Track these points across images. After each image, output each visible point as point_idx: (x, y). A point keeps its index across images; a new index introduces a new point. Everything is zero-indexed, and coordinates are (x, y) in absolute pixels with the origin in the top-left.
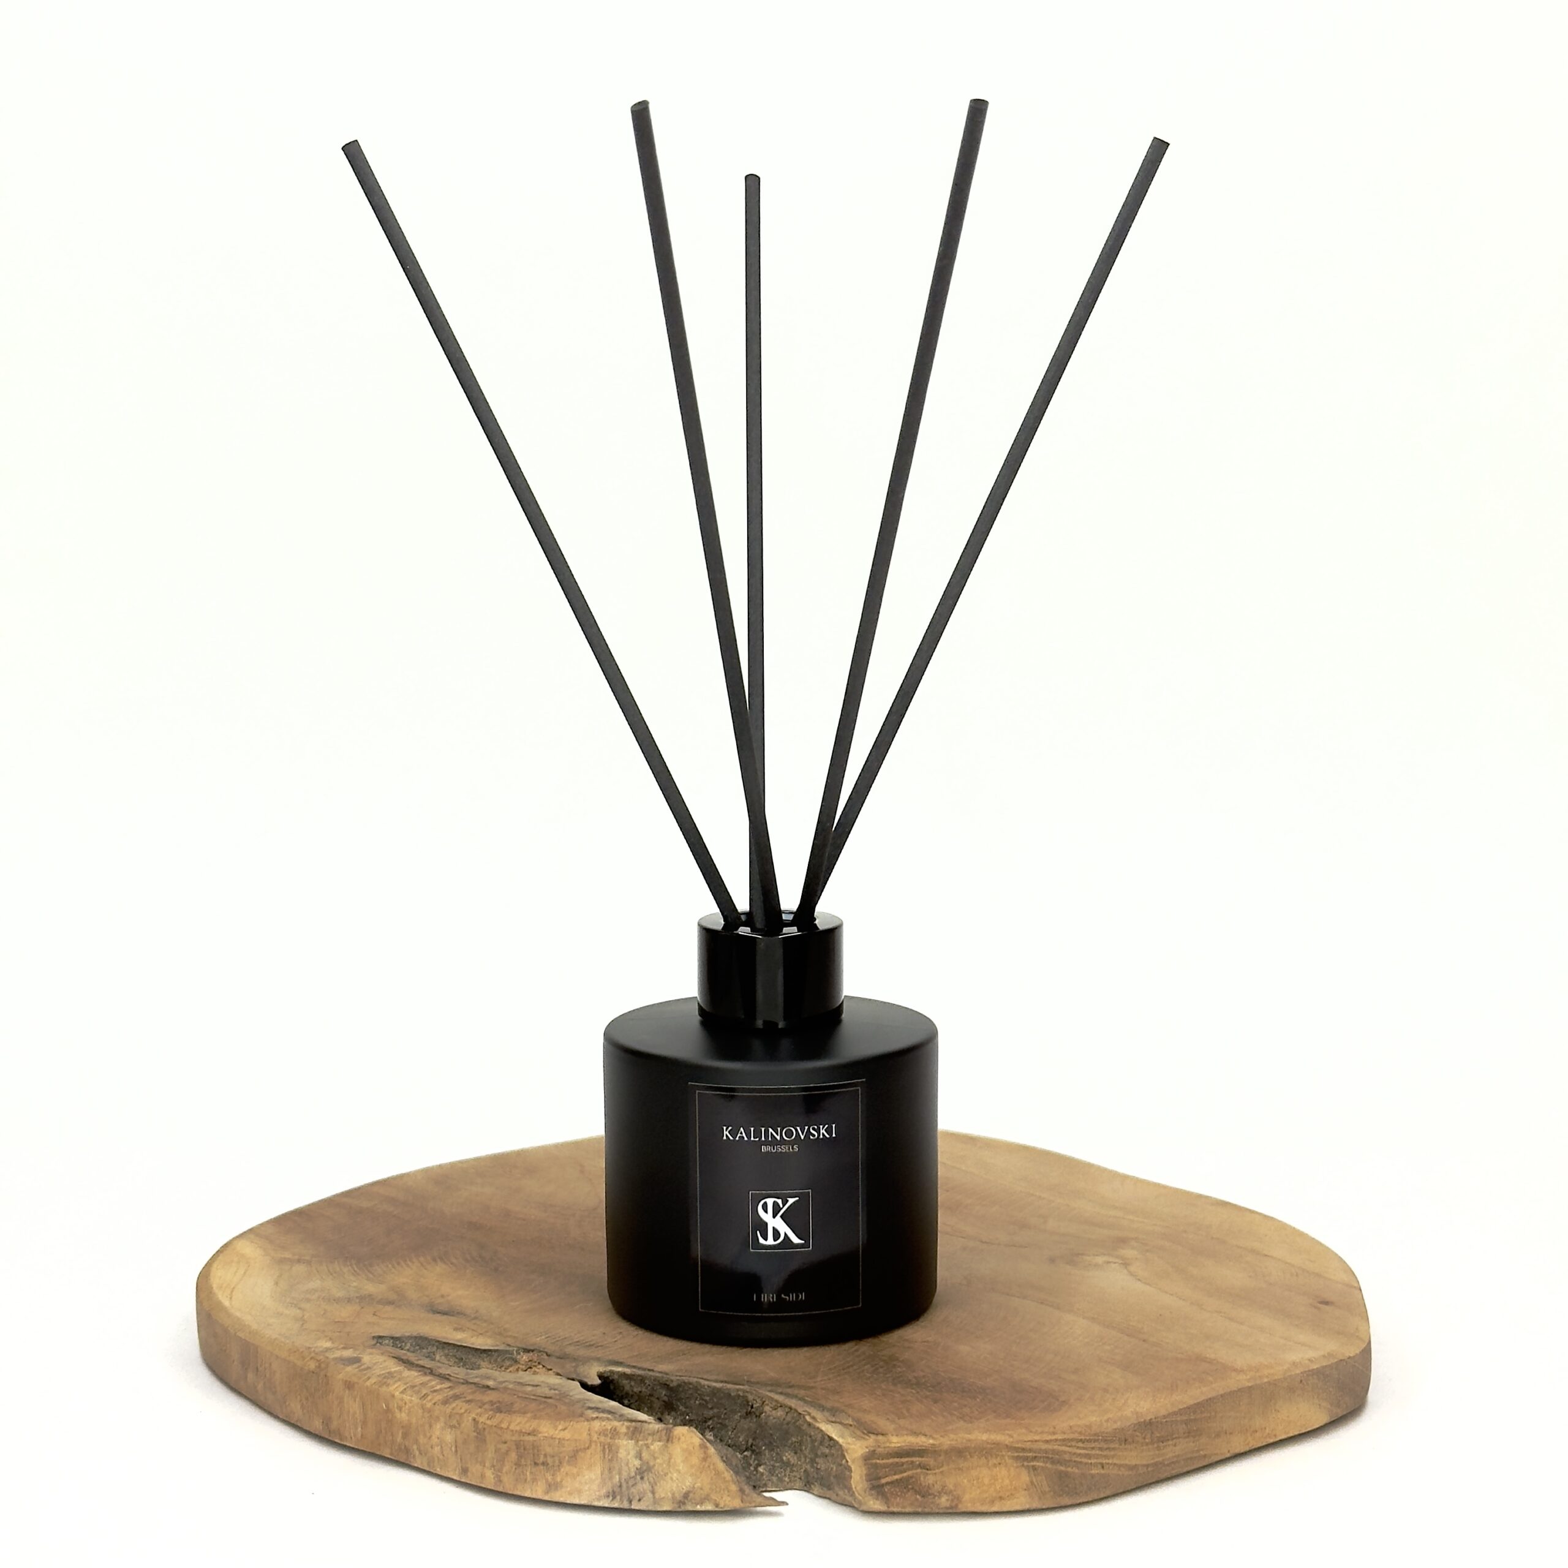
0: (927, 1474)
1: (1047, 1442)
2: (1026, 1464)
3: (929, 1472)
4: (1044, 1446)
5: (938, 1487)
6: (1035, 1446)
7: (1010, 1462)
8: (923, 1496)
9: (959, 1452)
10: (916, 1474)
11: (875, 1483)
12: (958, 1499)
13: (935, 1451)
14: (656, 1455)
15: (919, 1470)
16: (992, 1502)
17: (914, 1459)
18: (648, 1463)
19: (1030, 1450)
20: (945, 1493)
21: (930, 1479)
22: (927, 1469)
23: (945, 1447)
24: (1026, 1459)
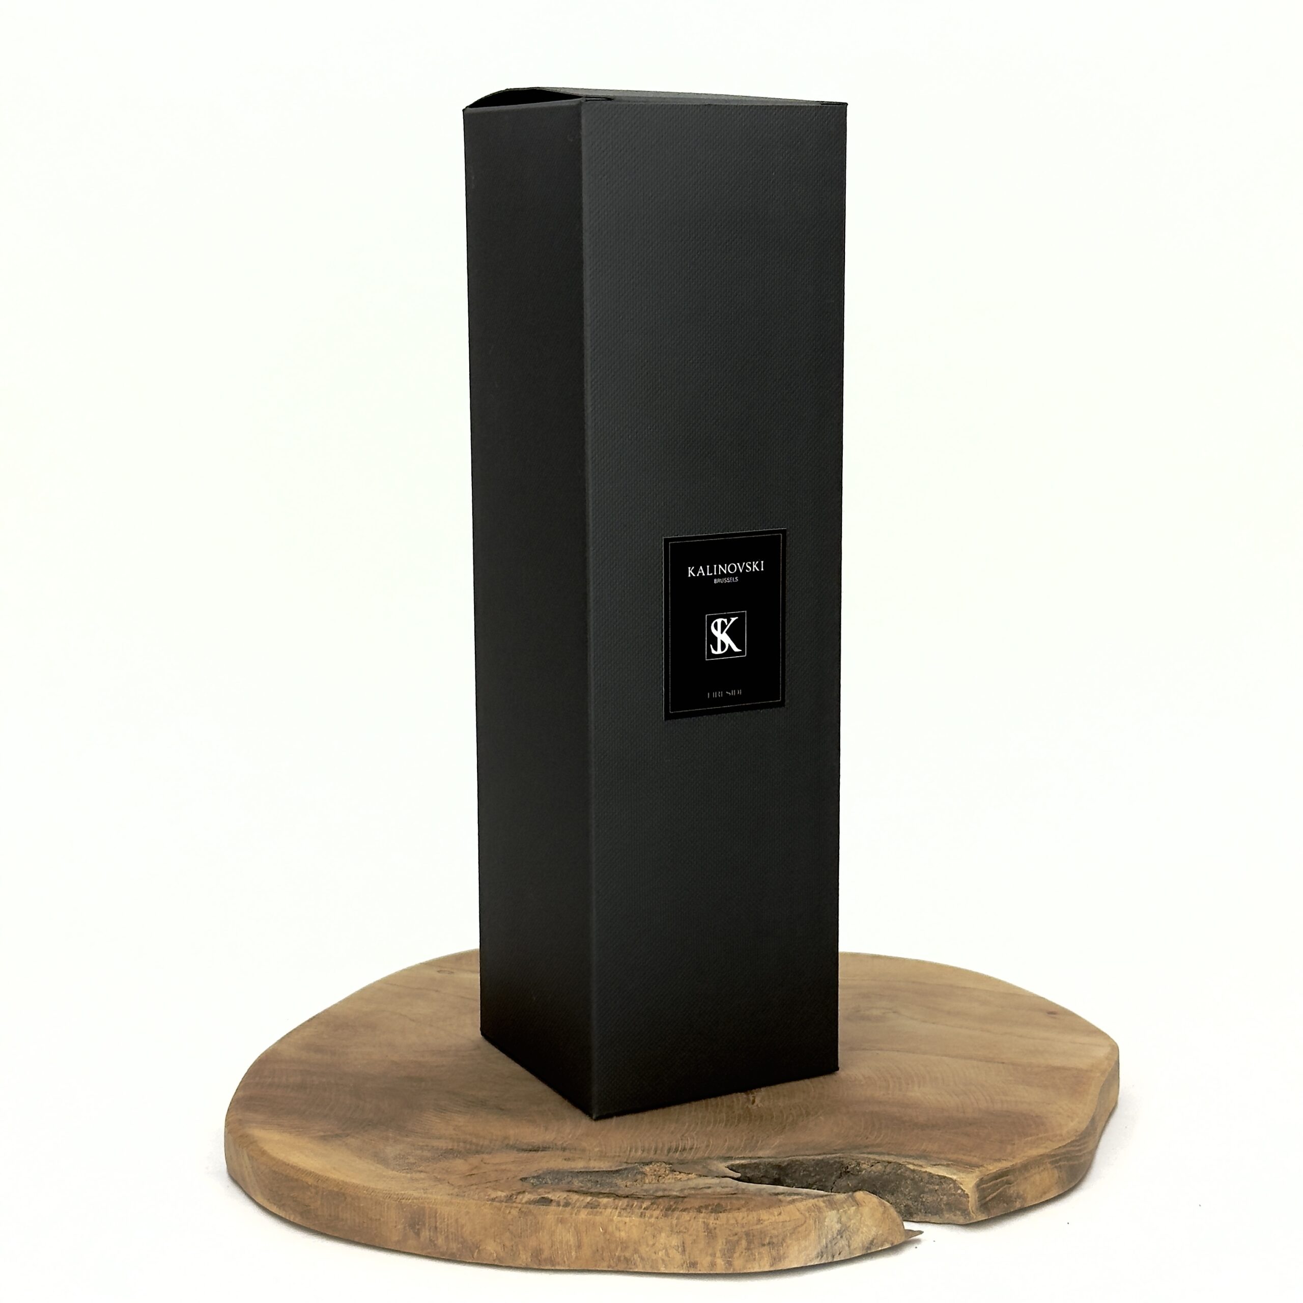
0: (1010, 1187)
1: (1065, 1146)
2: (1057, 1165)
3: (1011, 1185)
4: (1063, 1150)
5: (1015, 1195)
6: (1058, 1152)
7: (1049, 1165)
8: (1007, 1204)
9: (1026, 1167)
10: (1005, 1188)
11: (983, 1202)
12: (1024, 1199)
13: (1014, 1169)
14: (851, 1218)
15: (1006, 1186)
16: (1041, 1197)
17: (1003, 1179)
18: (846, 1225)
19: (1058, 1155)
20: (1019, 1199)
21: (1012, 1190)
22: (1010, 1184)
23: (1019, 1165)
24: (1056, 1162)
